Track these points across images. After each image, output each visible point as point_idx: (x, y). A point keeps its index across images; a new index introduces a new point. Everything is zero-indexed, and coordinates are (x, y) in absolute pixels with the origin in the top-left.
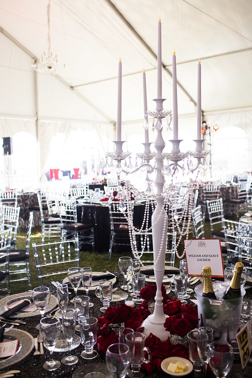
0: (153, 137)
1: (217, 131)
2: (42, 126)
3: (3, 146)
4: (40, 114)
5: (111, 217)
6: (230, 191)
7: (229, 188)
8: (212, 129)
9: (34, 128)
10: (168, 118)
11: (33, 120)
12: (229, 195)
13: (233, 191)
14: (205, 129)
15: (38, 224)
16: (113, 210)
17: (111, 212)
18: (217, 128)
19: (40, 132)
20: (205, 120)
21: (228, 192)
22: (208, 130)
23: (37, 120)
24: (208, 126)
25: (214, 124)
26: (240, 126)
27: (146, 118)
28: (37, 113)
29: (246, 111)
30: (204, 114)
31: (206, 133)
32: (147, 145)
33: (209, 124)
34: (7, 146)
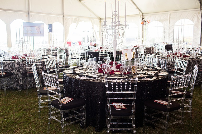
0: (114, 20)
1: (149, 23)
2: (66, 19)
3: (49, 29)
4: (65, 14)
5: (99, 56)
6: (151, 49)
7: (151, 48)
8: (147, 22)
9: (62, 20)
10: (118, 16)
11: (62, 16)
12: (151, 51)
13: (153, 49)
14: (143, 22)
15: (67, 62)
16: (100, 53)
17: (99, 53)
18: (149, 22)
19: (65, 22)
20: (144, 18)
21: (150, 50)
22: (145, 22)
23: (63, 16)
24: (145, 21)
25: (148, 20)
26: (160, 21)
27: (112, 16)
28: (63, 13)
29: (163, 14)
30: (144, 15)
31: (144, 24)
32: (112, 23)
33: (145, 19)
34: (50, 29)
